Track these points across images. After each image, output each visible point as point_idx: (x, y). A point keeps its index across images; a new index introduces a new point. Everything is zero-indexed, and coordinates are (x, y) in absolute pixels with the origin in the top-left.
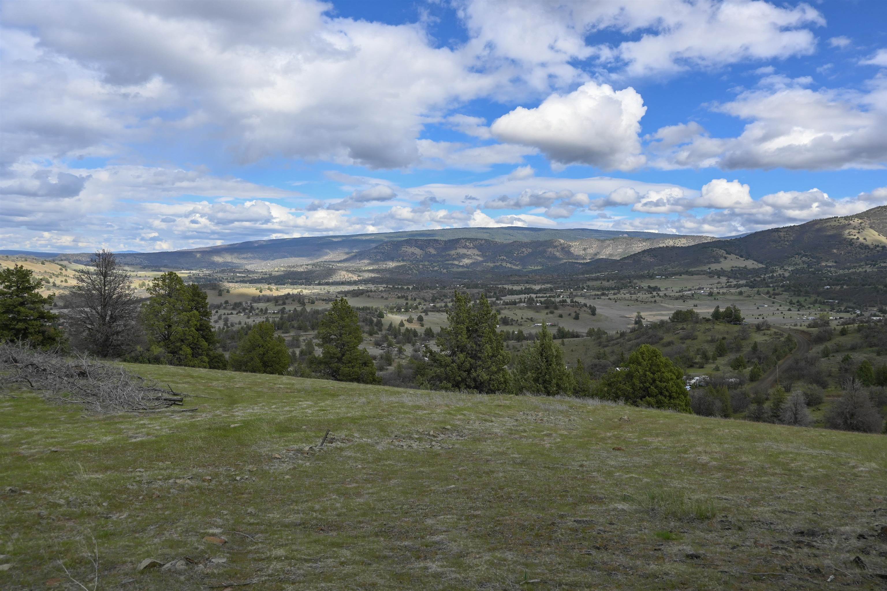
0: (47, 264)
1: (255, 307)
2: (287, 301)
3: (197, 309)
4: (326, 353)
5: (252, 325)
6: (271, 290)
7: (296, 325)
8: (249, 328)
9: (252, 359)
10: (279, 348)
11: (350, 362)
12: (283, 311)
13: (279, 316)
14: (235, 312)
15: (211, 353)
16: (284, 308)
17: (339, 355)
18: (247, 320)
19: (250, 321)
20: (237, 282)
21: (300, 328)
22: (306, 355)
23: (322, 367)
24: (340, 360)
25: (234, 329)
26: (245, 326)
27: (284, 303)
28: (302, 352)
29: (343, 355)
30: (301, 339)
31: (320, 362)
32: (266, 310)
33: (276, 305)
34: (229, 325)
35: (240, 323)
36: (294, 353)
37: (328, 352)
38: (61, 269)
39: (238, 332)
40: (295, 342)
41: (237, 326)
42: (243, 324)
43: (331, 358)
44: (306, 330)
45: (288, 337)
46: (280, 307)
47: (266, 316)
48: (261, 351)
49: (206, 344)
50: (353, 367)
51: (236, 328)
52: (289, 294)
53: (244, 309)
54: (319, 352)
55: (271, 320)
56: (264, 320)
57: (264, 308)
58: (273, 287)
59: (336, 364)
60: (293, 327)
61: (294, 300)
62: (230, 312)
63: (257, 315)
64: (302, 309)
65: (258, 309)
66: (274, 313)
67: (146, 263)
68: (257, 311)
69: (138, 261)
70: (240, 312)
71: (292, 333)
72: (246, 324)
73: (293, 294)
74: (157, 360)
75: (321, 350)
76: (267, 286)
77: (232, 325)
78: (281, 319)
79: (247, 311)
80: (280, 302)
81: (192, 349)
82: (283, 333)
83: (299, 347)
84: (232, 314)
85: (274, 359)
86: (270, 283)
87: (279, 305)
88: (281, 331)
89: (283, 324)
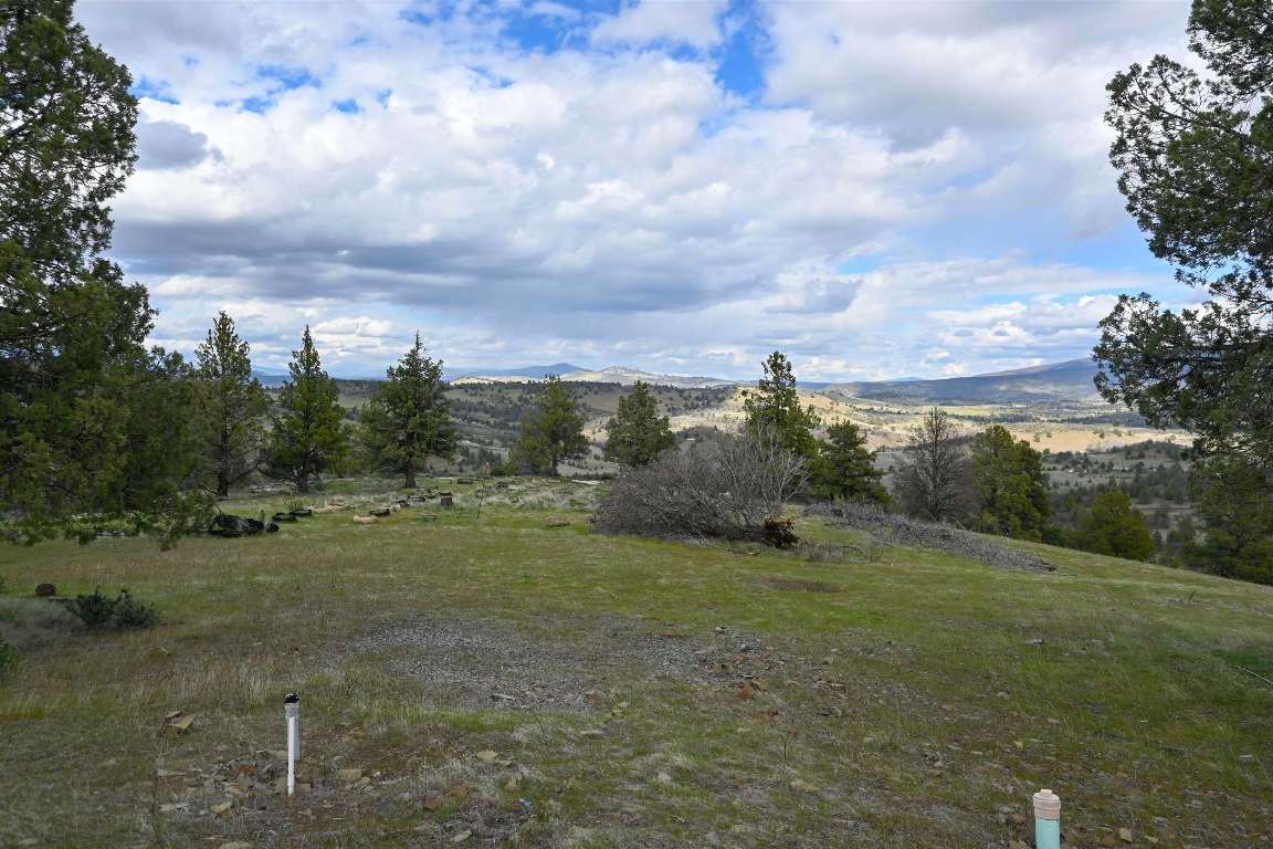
0: (817, 397)
1: (1092, 461)
2: (1146, 453)
3: (1027, 470)
4: (1213, 540)
5: (1088, 488)
6: (1119, 434)
7: (1162, 492)
8: (1082, 491)
9: (1097, 539)
10: (1136, 528)
11: (1253, 557)
12: (1139, 468)
13: (1133, 475)
14: (1059, 467)
15: (1045, 526)
16: (1142, 464)
17: (1234, 546)
18: (1080, 480)
19: (1084, 482)
20: (1063, 421)
21: (1169, 498)
22: (1177, 541)
23: (1205, 560)
24: (1235, 553)
25: (1059, 492)
26: (1076, 489)
27: (1142, 456)
28: (1171, 537)
29: (1241, 546)
30: (1172, 514)
31: (1201, 553)
32: (1111, 465)
33: (1127, 458)
34: (1051, 485)
35: (1067, 484)
36: (1158, 537)
37: (1216, 540)
38: (832, 403)
39: (1066, 497)
40: (1161, 519)
41: (1064, 487)
42: (1072, 485)
43: (1221, 548)
44: (1180, 501)
45: (1148, 510)
46: (1135, 462)
47: (1111, 474)
48: (1110, 529)
49: (1039, 514)
50: (1257, 565)
51: (1062, 490)
52: (1150, 442)
53: (1074, 463)
54: (1201, 539)
55: (1118, 481)
56: (1107, 481)
57: (1107, 463)
58: (1123, 430)
59: (1228, 558)
60: (1157, 495)
61: (1159, 452)
62: (1052, 466)
63: (1095, 472)
64: (1174, 467)
65: (1097, 463)
66: (1124, 471)
67: (932, 394)
68: (1095, 467)
69: (922, 391)
70: (1068, 467)
71: (1156, 505)
72: (1076, 485)
73: (1158, 442)
74: (990, 530)
75: (1205, 535)
76: (1112, 429)
77: (1055, 486)
78: (1136, 480)
79: (1079, 466)
80: (1136, 454)
81: (1021, 519)
82: (1139, 503)
83: (1167, 527)
84: (1055, 469)
85: (1129, 542)
86: (1116, 424)
87: (1132, 458)
88: (1137, 500)
89: (1138, 490)
